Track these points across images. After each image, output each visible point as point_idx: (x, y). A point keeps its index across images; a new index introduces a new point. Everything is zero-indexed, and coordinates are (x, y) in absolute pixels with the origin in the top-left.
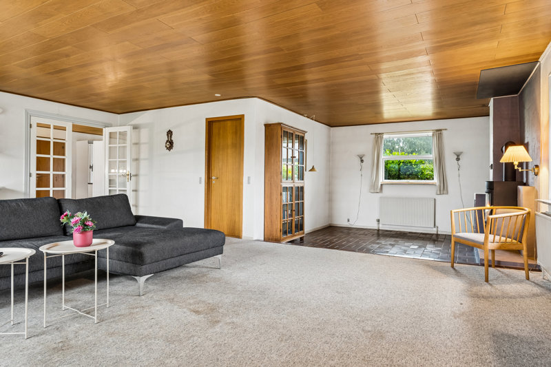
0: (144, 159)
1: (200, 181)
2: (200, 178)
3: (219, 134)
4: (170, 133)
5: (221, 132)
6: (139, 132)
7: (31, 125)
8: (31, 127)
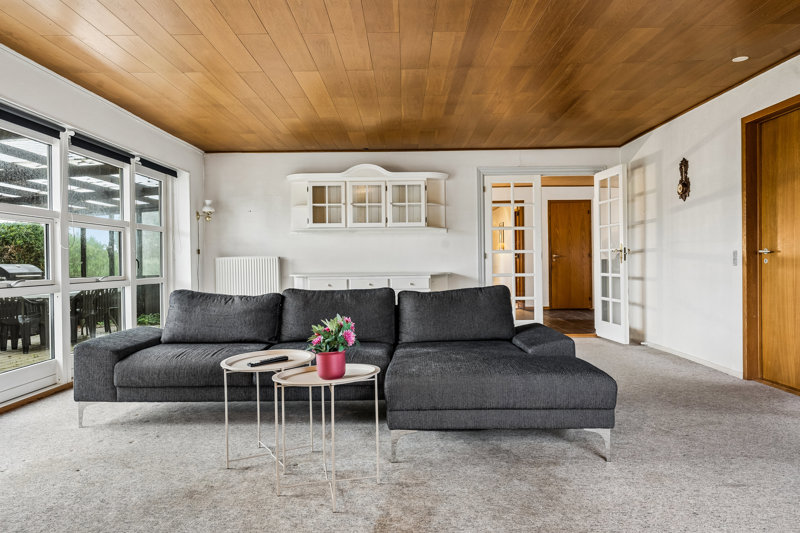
0: (652, 221)
1: (735, 260)
2: (735, 253)
3: (775, 147)
4: (684, 164)
5: (779, 142)
6: (644, 172)
7: (484, 188)
8: (484, 190)
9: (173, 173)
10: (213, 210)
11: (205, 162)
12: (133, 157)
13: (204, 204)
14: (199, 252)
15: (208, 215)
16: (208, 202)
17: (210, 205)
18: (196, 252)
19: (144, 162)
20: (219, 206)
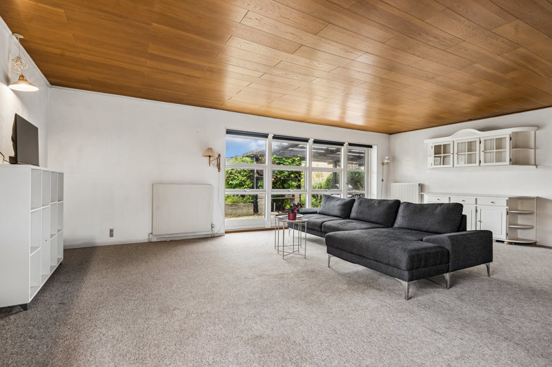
9: (371, 147)
10: (389, 161)
11: (389, 138)
12: (345, 143)
13: (386, 159)
14: (382, 180)
15: (387, 163)
16: (387, 157)
17: (388, 159)
19: (350, 144)
20: (393, 159)
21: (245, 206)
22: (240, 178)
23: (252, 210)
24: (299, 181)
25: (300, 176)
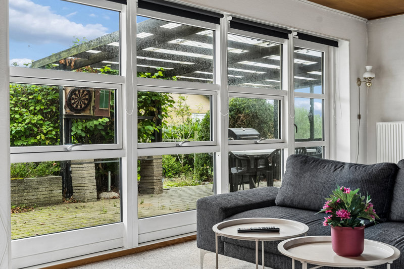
9: (334, 44)
10: (373, 76)
11: (368, 29)
12: (290, 32)
13: (366, 71)
14: (359, 117)
15: (369, 80)
16: (368, 68)
17: (371, 71)
18: (356, 117)
19: (302, 36)
20: (379, 71)
21: (41, 182)
22: (28, 117)
23: (58, 192)
24: (159, 122)
25: (159, 113)
